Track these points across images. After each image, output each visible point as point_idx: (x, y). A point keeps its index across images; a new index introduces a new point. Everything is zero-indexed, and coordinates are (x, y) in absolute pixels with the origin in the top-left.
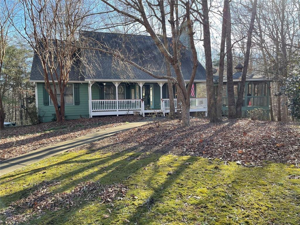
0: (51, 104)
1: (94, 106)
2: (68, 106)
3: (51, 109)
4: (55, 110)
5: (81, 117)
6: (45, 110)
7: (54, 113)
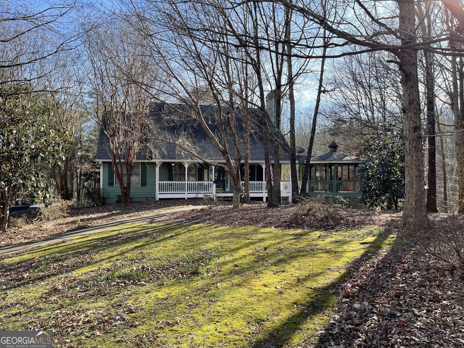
0: (117, 185)
1: (162, 188)
2: (134, 187)
3: (116, 190)
4: (120, 191)
5: (147, 199)
6: (109, 191)
7: (118, 194)
